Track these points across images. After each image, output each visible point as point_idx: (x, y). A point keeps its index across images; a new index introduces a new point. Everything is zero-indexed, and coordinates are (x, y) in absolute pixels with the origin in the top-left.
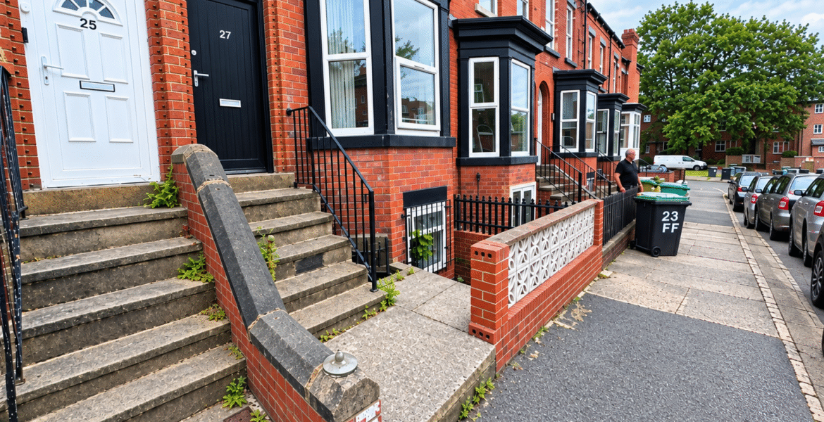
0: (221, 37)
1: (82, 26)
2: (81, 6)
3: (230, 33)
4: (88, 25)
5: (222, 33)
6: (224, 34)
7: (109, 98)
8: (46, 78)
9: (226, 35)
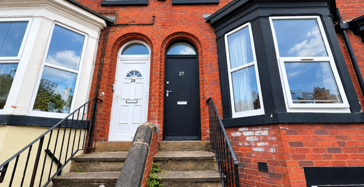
0: (180, 75)
1: (131, 82)
2: (132, 75)
3: (184, 72)
4: (133, 81)
5: (180, 73)
6: (181, 73)
7: (135, 106)
8: (117, 100)
9: (182, 73)
